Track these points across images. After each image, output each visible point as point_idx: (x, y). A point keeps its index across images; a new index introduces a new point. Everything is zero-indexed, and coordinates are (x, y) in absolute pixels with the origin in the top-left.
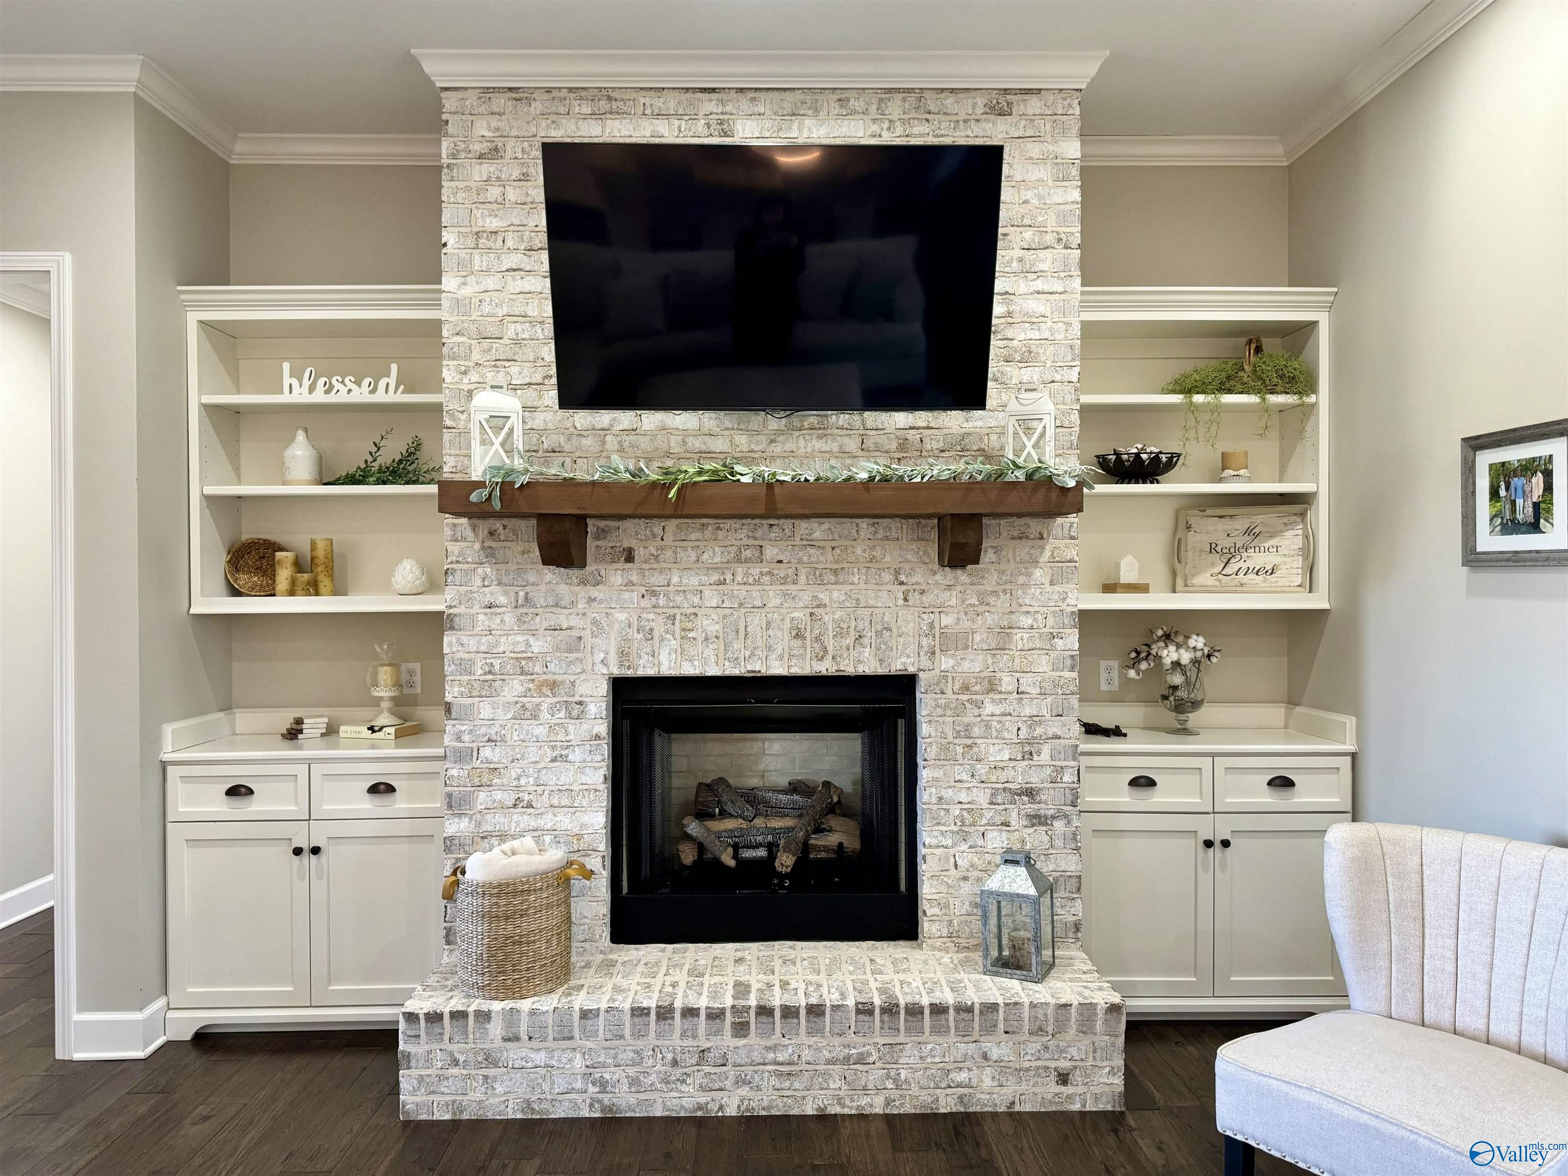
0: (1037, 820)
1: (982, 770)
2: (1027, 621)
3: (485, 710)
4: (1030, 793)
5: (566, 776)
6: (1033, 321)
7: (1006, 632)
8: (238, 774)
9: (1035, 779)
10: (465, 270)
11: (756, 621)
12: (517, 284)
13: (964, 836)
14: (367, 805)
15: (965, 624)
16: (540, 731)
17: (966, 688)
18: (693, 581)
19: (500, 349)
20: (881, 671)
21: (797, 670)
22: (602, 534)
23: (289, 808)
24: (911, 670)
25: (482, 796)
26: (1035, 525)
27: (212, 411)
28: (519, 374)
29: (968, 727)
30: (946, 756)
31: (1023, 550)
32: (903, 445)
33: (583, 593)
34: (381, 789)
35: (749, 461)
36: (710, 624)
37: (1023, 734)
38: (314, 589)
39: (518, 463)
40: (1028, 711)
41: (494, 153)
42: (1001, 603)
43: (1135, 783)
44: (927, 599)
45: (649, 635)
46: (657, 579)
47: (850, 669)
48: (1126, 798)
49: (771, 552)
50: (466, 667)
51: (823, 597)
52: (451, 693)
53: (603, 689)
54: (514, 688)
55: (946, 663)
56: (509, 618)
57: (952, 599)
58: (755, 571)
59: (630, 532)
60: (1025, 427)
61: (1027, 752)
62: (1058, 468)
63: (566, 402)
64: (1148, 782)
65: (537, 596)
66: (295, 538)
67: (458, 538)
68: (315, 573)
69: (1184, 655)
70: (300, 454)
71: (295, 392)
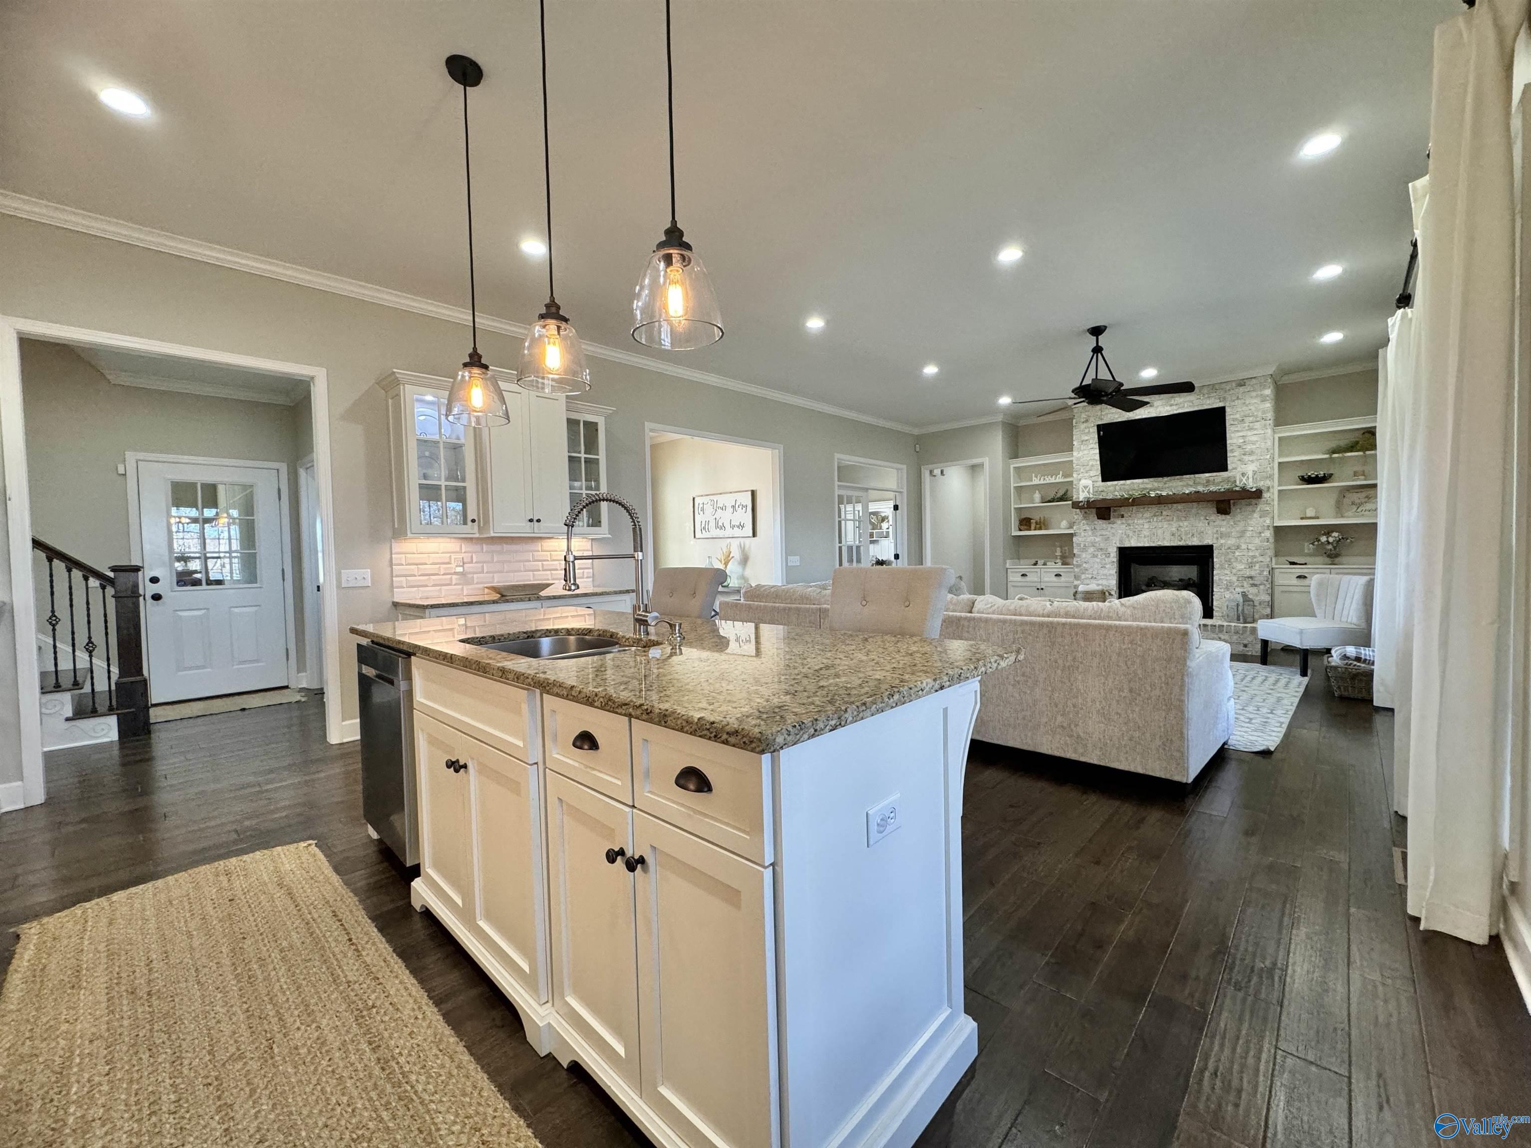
0: (1254, 585)
1: (1234, 571)
2: (1251, 529)
3: (1084, 555)
4: (1251, 577)
5: (1106, 571)
6: (1254, 443)
7: (1243, 533)
8: (1024, 571)
9: (1253, 573)
10: (1079, 450)
11: (1160, 532)
12: (1092, 452)
13: (1227, 589)
14: (1055, 579)
15: (1229, 530)
16: (1098, 560)
17: (1229, 548)
18: (1140, 521)
19: (1088, 468)
20: (1200, 544)
21: (1173, 544)
22: (1115, 511)
23: (1036, 579)
24: (1210, 543)
25: (1083, 576)
26: (1254, 501)
27: (1015, 488)
28: (1092, 473)
29: (1230, 559)
30: (1222, 567)
31: (1250, 508)
32: (1208, 481)
33: (1109, 526)
34: (1058, 575)
35: (1154, 490)
36: (1146, 533)
37: (1250, 560)
38: (1040, 529)
39: (1091, 496)
40: (1251, 554)
41: (1087, 421)
42: (1242, 524)
43: (1299, 577)
44: (1216, 524)
45: (1128, 536)
46: (1130, 522)
47: (1190, 544)
48: (1295, 582)
49: (1164, 513)
50: (1079, 545)
51: (1181, 524)
52: (1075, 551)
53: (1115, 550)
54: (1091, 550)
55: (1222, 541)
56: (1090, 533)
57: (1225, 523)
58: (1160, 518)
59: (1123, 510)
60: (1243, 474)
61: (1251, 566)
62: (1251, 485)
63: (1103, 480)
64: (1305, 577)
65: (1098, 527)
66: (1036, 516)
67: (1077, 515)
68: (1040, 525)
69: (1331, 540)
70: (1037, 496)
71: (1036, 481)
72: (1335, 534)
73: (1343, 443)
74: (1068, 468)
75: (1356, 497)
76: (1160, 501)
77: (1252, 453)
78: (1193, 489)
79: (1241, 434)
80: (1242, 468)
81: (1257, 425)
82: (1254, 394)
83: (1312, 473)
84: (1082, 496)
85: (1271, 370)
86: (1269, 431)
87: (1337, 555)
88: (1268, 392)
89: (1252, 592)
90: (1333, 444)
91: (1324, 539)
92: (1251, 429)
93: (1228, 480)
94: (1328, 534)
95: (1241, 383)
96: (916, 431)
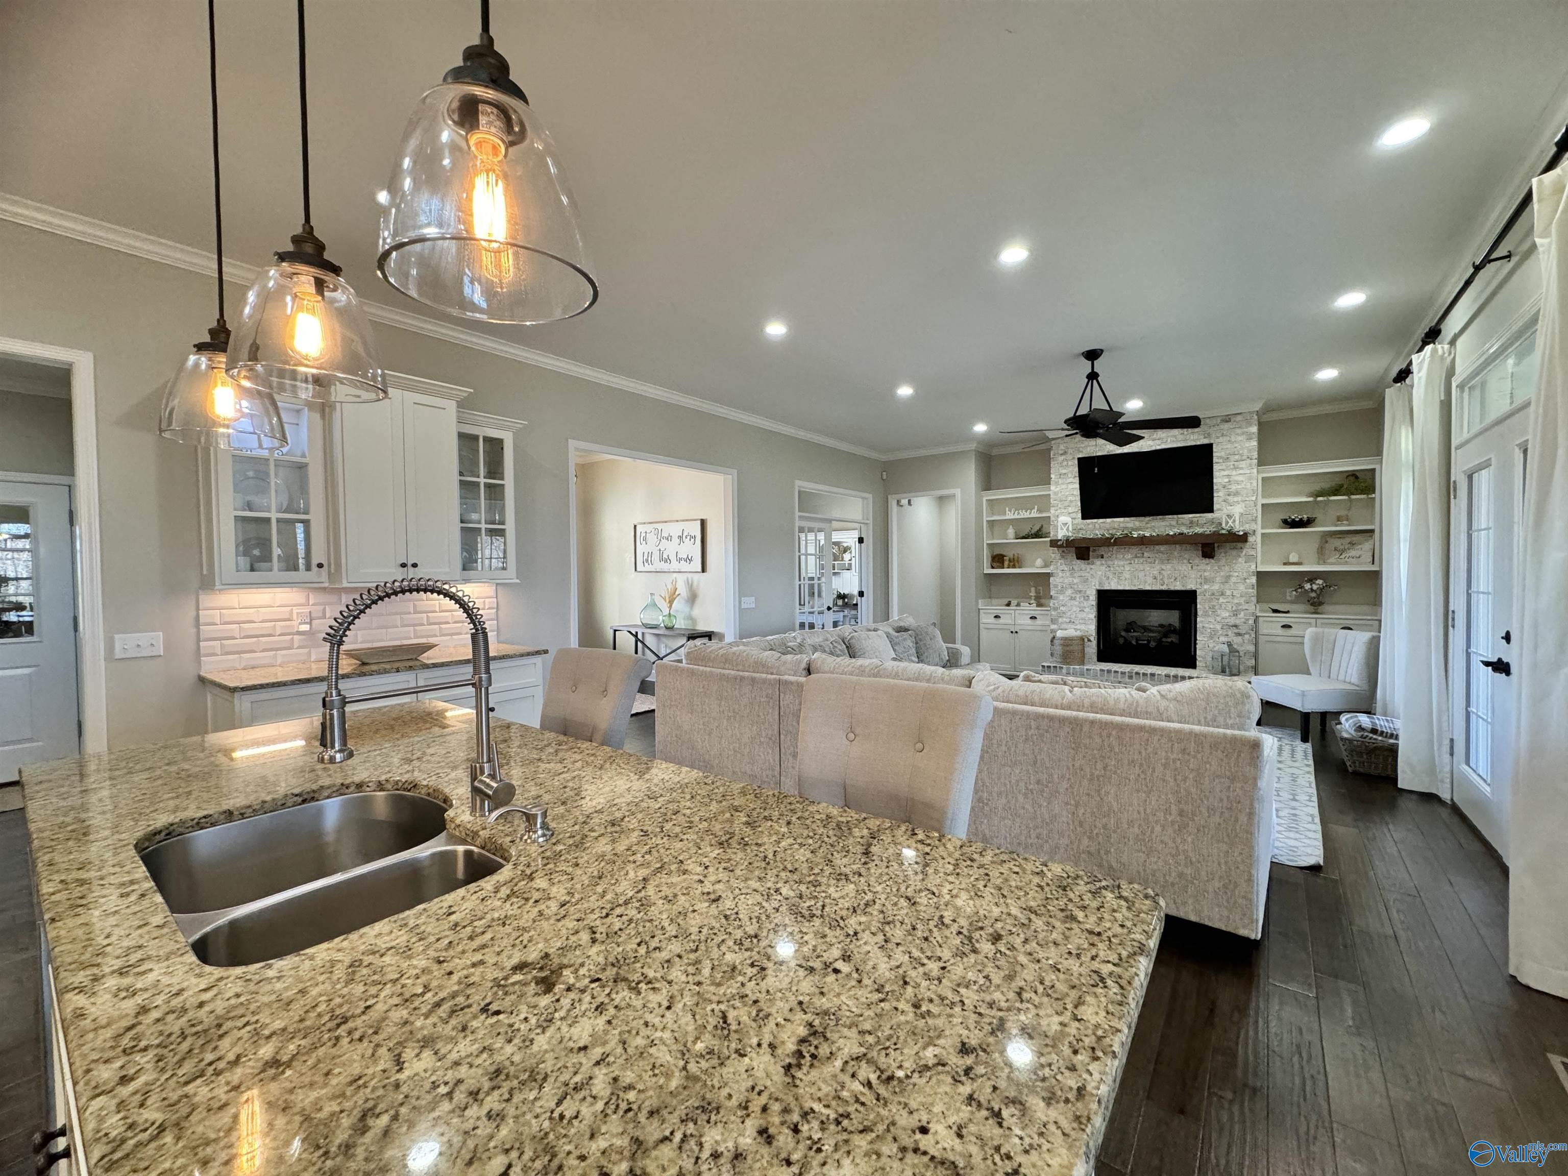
0: (1239, 634)
1: (1219, 619)
2: (1236, 574)
3: (1061, 597)
4: (1236, 626)
5: (1083, 615)
6: (1238, 483)
7: (1228, 577)
8: (997, 612)
9: (1238, 622)
10: (1057, 483)
11: (1141, 575)
12: (1070, 486)
13: (1211, 637)
14: (1030, 622)
15: (1213, 575)
16: (1077, 603)
17: (1213, 594)
18: (1121, 563)
19: (1066, 504)
20: (1183, 589)
21: (1154, 588)
22: (1094, 551)
23: (1010, 622)
24: (1194, 588)
25: (1060, 620)
26: (1239, 545)
27: (988, 522)
28: (1070, 510)
29: (1214, 606)
30: (1206, 615)
31: (1234, 552)
32: (1191, 522)
33: (1088, 567)
34: (1034, 618)
35: (1136, 530)
36: (1127, 575)
37: (1234, 608)
38: (1014, 567)
39: (1070, 534)
40: (1236, 601)
41: (1065, 453)
42: (1226, 569)
43: (1283, 626)
44: (1199, 568)
45: (1108, 578)
46: (1110, 563)
47: (1172, 588)
48: (1281, 631)
49: (1146, 555)
50: (1056, 586)
51: (1164, 567)
52: (1052, 593)
53: (1094, 592)
55: (1206, 587)
56: (1068, 573)
57: (1209, 567)
58: (1142, 560)
59: (1102, 550)
60: (1229, 516)
61: (1235, 614)
62: (1239, 529)
63: (1084, 518)
64: (1290, 627)
65: (1076, 568)
66: (1009, 553)
67: (1054, 553)
68: (1014, 563)
69: (1315, 587)
70: (1011, 532)
71: (1010, 516)
72: (1320, 582)
73: (1326, 486)
74: (1044, 502)
75: (1337, 543)
76: (1143, 542)
77: (1237, 494)
78: (1177, 531)
79: (1226, 473)
80: (1227, 509)
81: (1243, 464)
82: (1239, 431)
83: (1295, 516)
84: (1061, 534)
85: (1258, 406)
86: (1255, 471)
87: (1321, 604)
88: (1254, 429)
89: (1237, 640)
90: (1317, 487)
91: (1307, 586)
92: (1235, 468)
93: (1212, 522)
94: (1311, 581)
95: (1227, 419)
96: (884, 458)
